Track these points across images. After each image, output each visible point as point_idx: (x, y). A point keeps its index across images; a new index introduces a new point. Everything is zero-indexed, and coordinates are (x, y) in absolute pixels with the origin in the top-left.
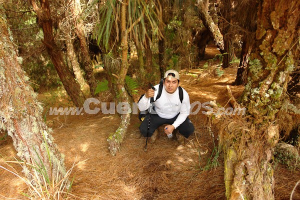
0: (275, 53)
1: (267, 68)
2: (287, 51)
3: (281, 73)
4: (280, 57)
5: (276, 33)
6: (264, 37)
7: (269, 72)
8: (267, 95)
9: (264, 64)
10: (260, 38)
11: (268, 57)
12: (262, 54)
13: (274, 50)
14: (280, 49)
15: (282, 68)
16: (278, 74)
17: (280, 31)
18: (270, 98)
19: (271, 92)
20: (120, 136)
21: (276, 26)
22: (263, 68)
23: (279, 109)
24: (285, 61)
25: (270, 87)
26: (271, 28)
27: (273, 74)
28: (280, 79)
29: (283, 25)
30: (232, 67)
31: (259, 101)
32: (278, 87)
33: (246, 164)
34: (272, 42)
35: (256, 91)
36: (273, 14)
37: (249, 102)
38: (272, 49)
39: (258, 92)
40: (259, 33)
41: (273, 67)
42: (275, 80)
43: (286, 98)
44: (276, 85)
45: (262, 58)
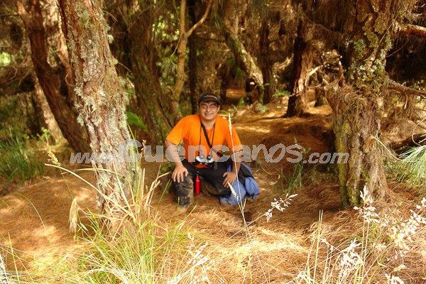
0: (376, 33)
1: (371, 46)
2: (385, 31)
3: (382, 50)
4: (380, 36)
5: (376, 15)
6: (366, 20)
7: (372, 50)
8: (372, 71)
9: (367, 42)
10: (363, 20)
11: (371, 36)
12: (365, 34)
13: (376, 30)
14: (380, 29)
15: (383, 46)
16: (379, 52)
17: (380, 14)
18: (374, 73)
19: (375, 67)
21: (376, 9)
22: (367, 47)
23: (382, 83)
25: (374, 64)
26: (372, 11)
27: (375, 51)
28: (381, 55)
29: (382, 9)
31: (365, 76)
32: (380, 63)
33: (361, 134)
34: (373, 23)
35: (362, 68)
37: (356, 78)
38: (374, 29)
39: (364, 69)
40: (361, 16)
41: (376, 45)
42: (377, 57)
43: (386, 74)
44: (378, 62)
45: (365, 38)
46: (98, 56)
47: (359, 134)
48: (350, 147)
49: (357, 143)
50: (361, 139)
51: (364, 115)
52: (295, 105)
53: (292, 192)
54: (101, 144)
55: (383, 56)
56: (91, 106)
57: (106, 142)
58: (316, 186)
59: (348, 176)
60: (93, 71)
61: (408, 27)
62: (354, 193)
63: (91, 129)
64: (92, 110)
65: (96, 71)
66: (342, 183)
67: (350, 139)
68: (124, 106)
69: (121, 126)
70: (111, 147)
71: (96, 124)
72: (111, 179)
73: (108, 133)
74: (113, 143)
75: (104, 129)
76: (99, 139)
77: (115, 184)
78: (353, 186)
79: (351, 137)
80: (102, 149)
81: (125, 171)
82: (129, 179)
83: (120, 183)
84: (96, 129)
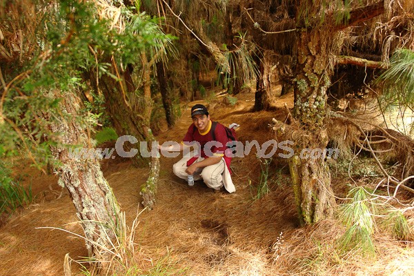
0: (316, 73)
1: (312, 85)
2: (323, 71)
3: (322, 88)
4: (319, 76)
5: (314, 58)
6: (306, 62)
7: (313, 88)
8: (315, 107)
9: (309, 82)
10: (303, 62)
11: (311, 78)
12: (306, 75)
13: (315, 71)
14: (319, 70)
15: (323, 84)
16: (320, 89)
17: (317, 57)
18: (317, 108)
19: (317, 103)
20: (153, 186)
21: (313, 52)
22: (309, 86)
23: (325, 116)
24: (323, 79)
25: (316, 100)
26: (310, 54)
27: (316, 89)
28: (322, 92)
29: (319, 52)
30: (244, 92)
31: (309, 112)
32: (322, 99)
33: (309, 165)
34: (312, 65)
35: (306, 104)
36: (310, 44)
37: (302, 114)
38: (313, 70)
39: (308, 105)
40: (302, 58)
41: (316, 85)
42: (319, 94)
43: (328, 107)
44: (320, 98)
45: (306, 78)
46: (67, 127)
47: (307, 165)
48: (301, 176)
49: (307, 172)
50: (310, 168)
52: (261, 99)
53: (261, 198)
54: (83, 201)
55: (323, 92)
56: (69, 173)
57: (87, 199)
58: (282, 191)
59: (301, 199)
60: (66, 141)
61: (345, 59)
62: (308, 213)
63: (72, 190)
64: (70, 175)
65: (68, 141)
66: (298, 204)
67: (300, 169)
68: (98, 164)
69: (98, 182)
70: (92, 201)
71: (76, 185)
72: (96, 226)
73: (87, 190)
74: (93, 198)
75: (83, 188)
76: (80, 196)
77: (101, 231)
78: (306, 208)
79: (301, 167)
80: (84, 205)
81: (108, 217)
82: (112, 225)
83: (105, 230)
84: (76, 189)
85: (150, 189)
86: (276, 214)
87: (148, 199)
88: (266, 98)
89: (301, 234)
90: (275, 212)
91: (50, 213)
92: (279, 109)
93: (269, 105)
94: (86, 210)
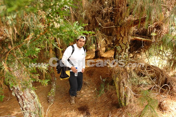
1: (122, 49)
2: (127, 43)
3: (127, 49)
4: (125, 45)
6: (120, 39)
7: (123, 50)
8: (124, 57)
9: (121, 47)
10: (119, 39)
11: (122, 45)
12: (120, 44)
13: (123, 43)
14: (125, 42)
15: (127, 48)
16: (126, 50)
17: (124, 37)
18: (125, 58)
21: (123, 35)
22: (121, 49)
23: (128, 61)
24: (127, 46)
25: (124, 54)
26: (121, 36)
27: (124, 50)
29: (125, 35)
30: (90, 51)
31: (122, 59)
34: (122, 40)
36: (121, 32)
39: (121, 57)
40: (118, 38)
41: (124, 48)
42: (125, 52)
43: (129, 57)
44: (126, 53)
45: (120, 46)
46: (18, 68)
47: (122, 81)
48: (119, 86)
49: (122, 84)
50: (123, 83)
51: (123, 74)
52: (98, 54)
53: (101, 96)
54: (24, 102)
55: (127, 51)
56: (18, 89)
57: (26, 101)
58: (110, 92)
59: (120, 96)
60: (17, 75)
61: (134, 38)
62: (123, 101)
63: (19, 97)
64: (18, 90)
65: (18, 74)
66: (118, 98)
67: (119, 83)
68: (31, 84)
69: (31, 93)
70: (28, 102)
72: (30, 114)
73: (26, 97)
74: (29, 100)
75: (24, 96)
76: (23, 100)
77: (32, 115)
78: (122, 99)
79: (120, 82)
80: (24, 104)
81: (35, 109)
82: (37, 112)
83: (34, 115)
84: (21, 96)
85: (52, 94)
86: (108, 103)
87: (51, 99)
88: (99, 53)
89: (121, 111)
90: (108, 102)
91: (4, 108)
92: (105, 57)
93: (101, 56)
94: (25, 106)
